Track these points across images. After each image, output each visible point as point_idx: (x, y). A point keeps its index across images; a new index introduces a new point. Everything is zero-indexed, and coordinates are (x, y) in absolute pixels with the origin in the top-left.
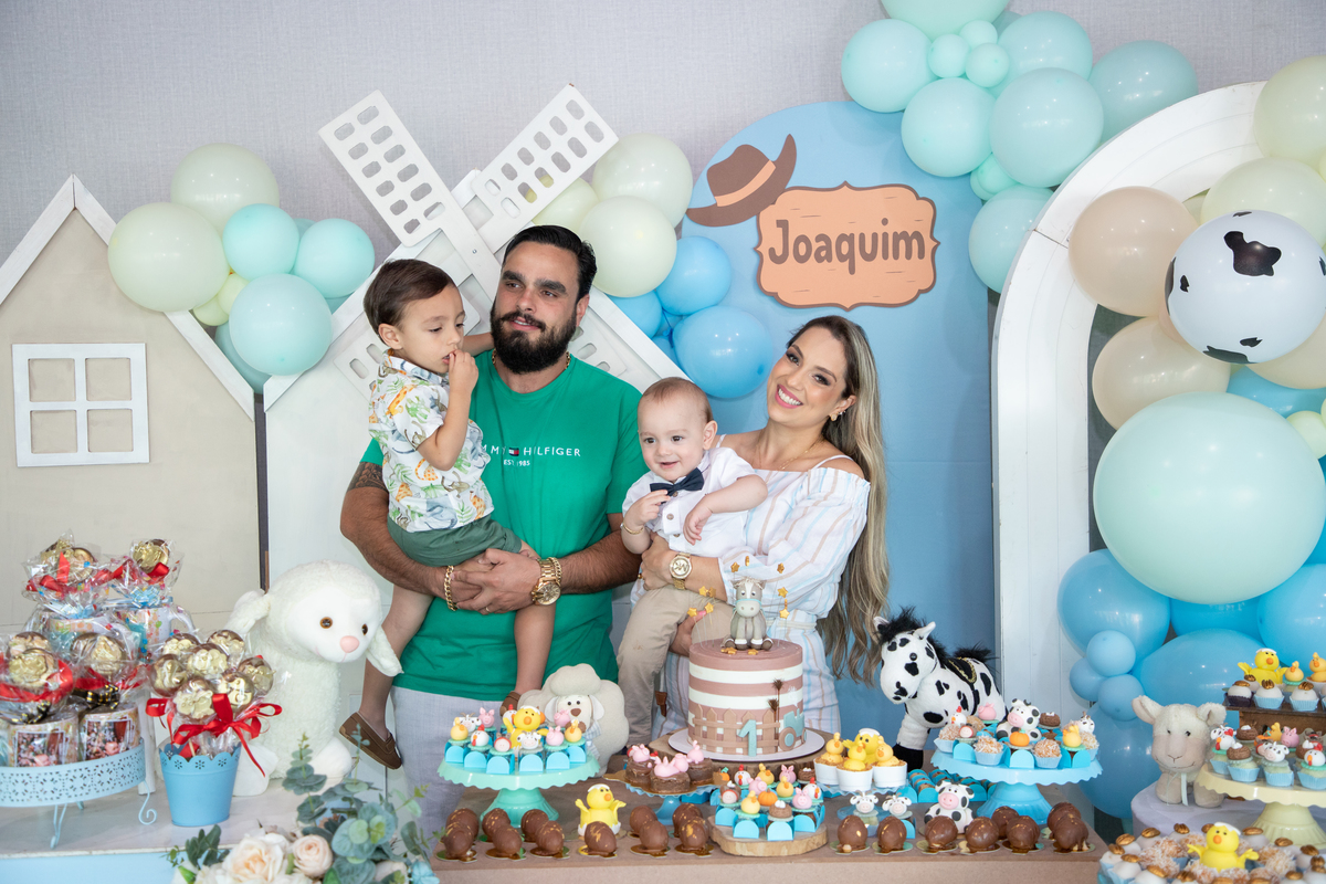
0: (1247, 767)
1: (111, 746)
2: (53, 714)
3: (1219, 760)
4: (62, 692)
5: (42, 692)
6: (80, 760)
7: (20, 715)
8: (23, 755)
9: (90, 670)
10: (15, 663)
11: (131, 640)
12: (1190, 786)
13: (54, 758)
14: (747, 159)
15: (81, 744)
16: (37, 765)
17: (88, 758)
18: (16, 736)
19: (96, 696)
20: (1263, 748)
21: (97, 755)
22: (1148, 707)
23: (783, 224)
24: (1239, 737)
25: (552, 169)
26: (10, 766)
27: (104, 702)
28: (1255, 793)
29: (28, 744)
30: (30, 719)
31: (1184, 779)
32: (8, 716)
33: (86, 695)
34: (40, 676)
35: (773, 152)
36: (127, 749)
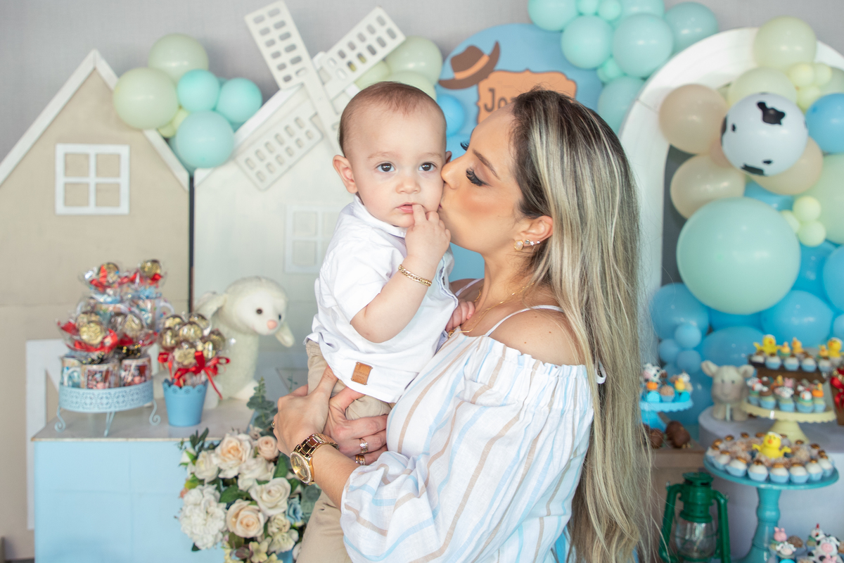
0: (770, 401)
1: (137, 379)
2: (106, 359)
3: (754, 397)
4: (111, 348)
5: (99, 346)
6: (120, 386)
7: (86, 358)
8: (90, 382)
9: (125, 335)
10: (84, 329)
11: (148, 317)
12: (732, 410)
13: (107, 384)
14: (472, 54)
15: (120, 377)
16: (97, 388)
17: (124, 385)
18: (86, 371)
19: (128, 350)
20: (778, 391)
21: (130, 384)
22: (710, 367)
23: (492, 91)
24: (764, 384)
25: (367, 54)
26: (83, 388)
27: (133, 353)
28: (772, 415)
29: (93, 376)
30: (93, 362)
31: (728, 407)
32: (82, 359)
33: (122, 349)
34: (97, 337)
35: (487, 49)
36: (145, 381)
